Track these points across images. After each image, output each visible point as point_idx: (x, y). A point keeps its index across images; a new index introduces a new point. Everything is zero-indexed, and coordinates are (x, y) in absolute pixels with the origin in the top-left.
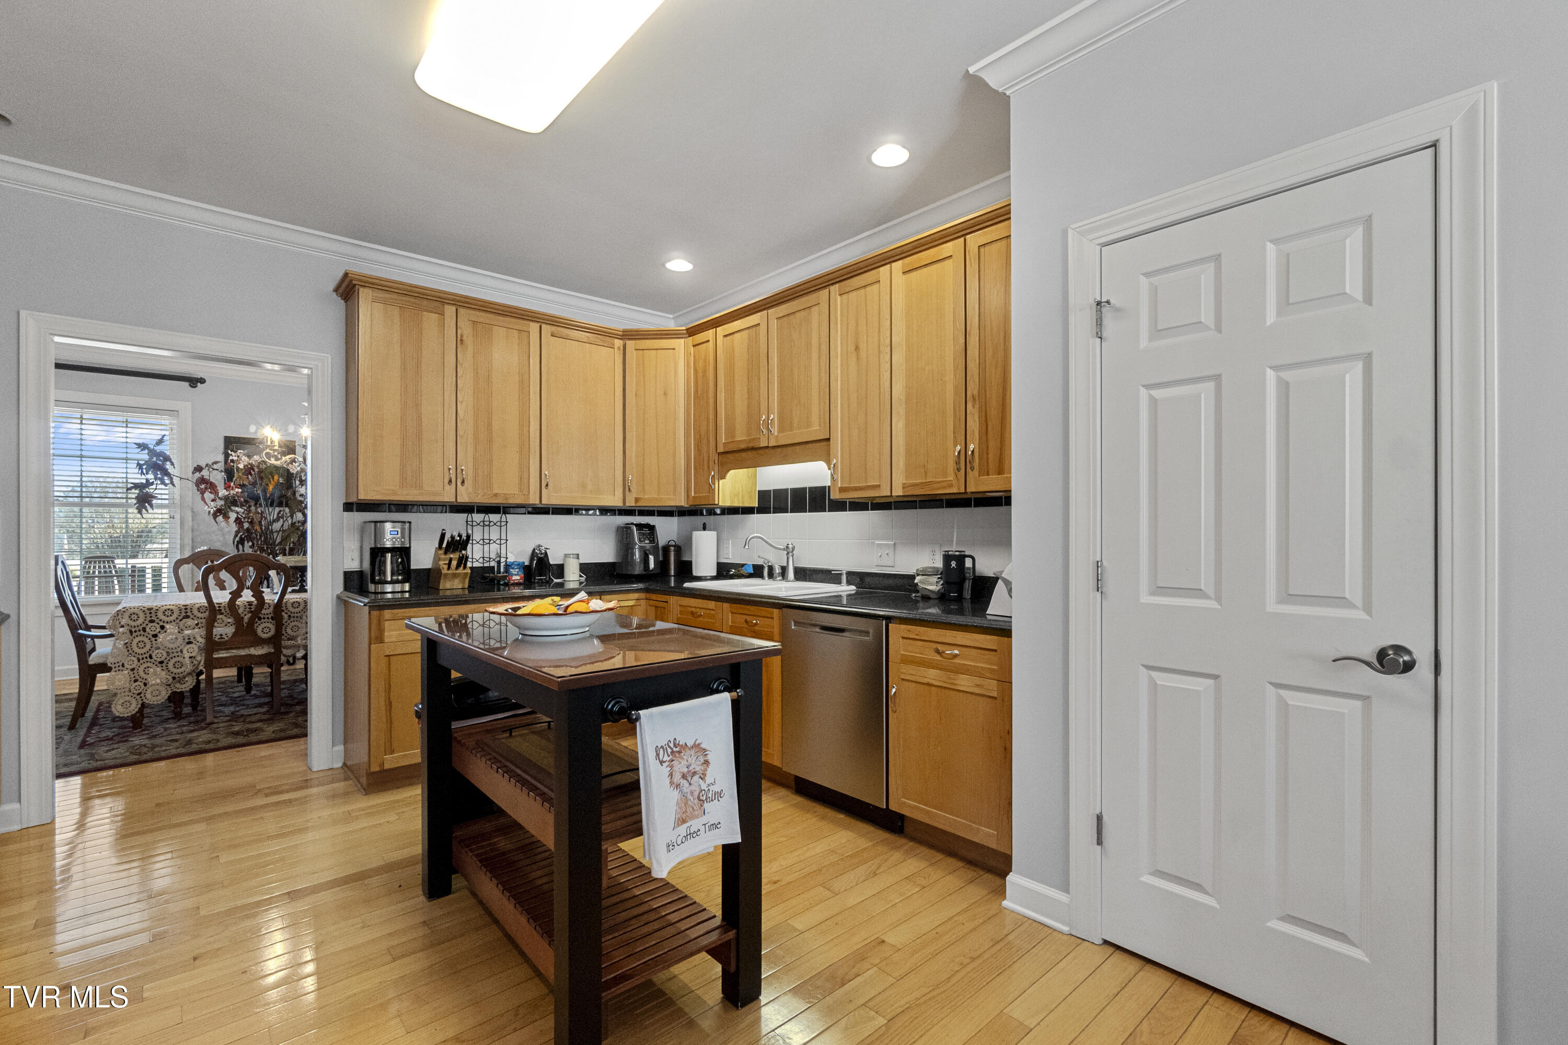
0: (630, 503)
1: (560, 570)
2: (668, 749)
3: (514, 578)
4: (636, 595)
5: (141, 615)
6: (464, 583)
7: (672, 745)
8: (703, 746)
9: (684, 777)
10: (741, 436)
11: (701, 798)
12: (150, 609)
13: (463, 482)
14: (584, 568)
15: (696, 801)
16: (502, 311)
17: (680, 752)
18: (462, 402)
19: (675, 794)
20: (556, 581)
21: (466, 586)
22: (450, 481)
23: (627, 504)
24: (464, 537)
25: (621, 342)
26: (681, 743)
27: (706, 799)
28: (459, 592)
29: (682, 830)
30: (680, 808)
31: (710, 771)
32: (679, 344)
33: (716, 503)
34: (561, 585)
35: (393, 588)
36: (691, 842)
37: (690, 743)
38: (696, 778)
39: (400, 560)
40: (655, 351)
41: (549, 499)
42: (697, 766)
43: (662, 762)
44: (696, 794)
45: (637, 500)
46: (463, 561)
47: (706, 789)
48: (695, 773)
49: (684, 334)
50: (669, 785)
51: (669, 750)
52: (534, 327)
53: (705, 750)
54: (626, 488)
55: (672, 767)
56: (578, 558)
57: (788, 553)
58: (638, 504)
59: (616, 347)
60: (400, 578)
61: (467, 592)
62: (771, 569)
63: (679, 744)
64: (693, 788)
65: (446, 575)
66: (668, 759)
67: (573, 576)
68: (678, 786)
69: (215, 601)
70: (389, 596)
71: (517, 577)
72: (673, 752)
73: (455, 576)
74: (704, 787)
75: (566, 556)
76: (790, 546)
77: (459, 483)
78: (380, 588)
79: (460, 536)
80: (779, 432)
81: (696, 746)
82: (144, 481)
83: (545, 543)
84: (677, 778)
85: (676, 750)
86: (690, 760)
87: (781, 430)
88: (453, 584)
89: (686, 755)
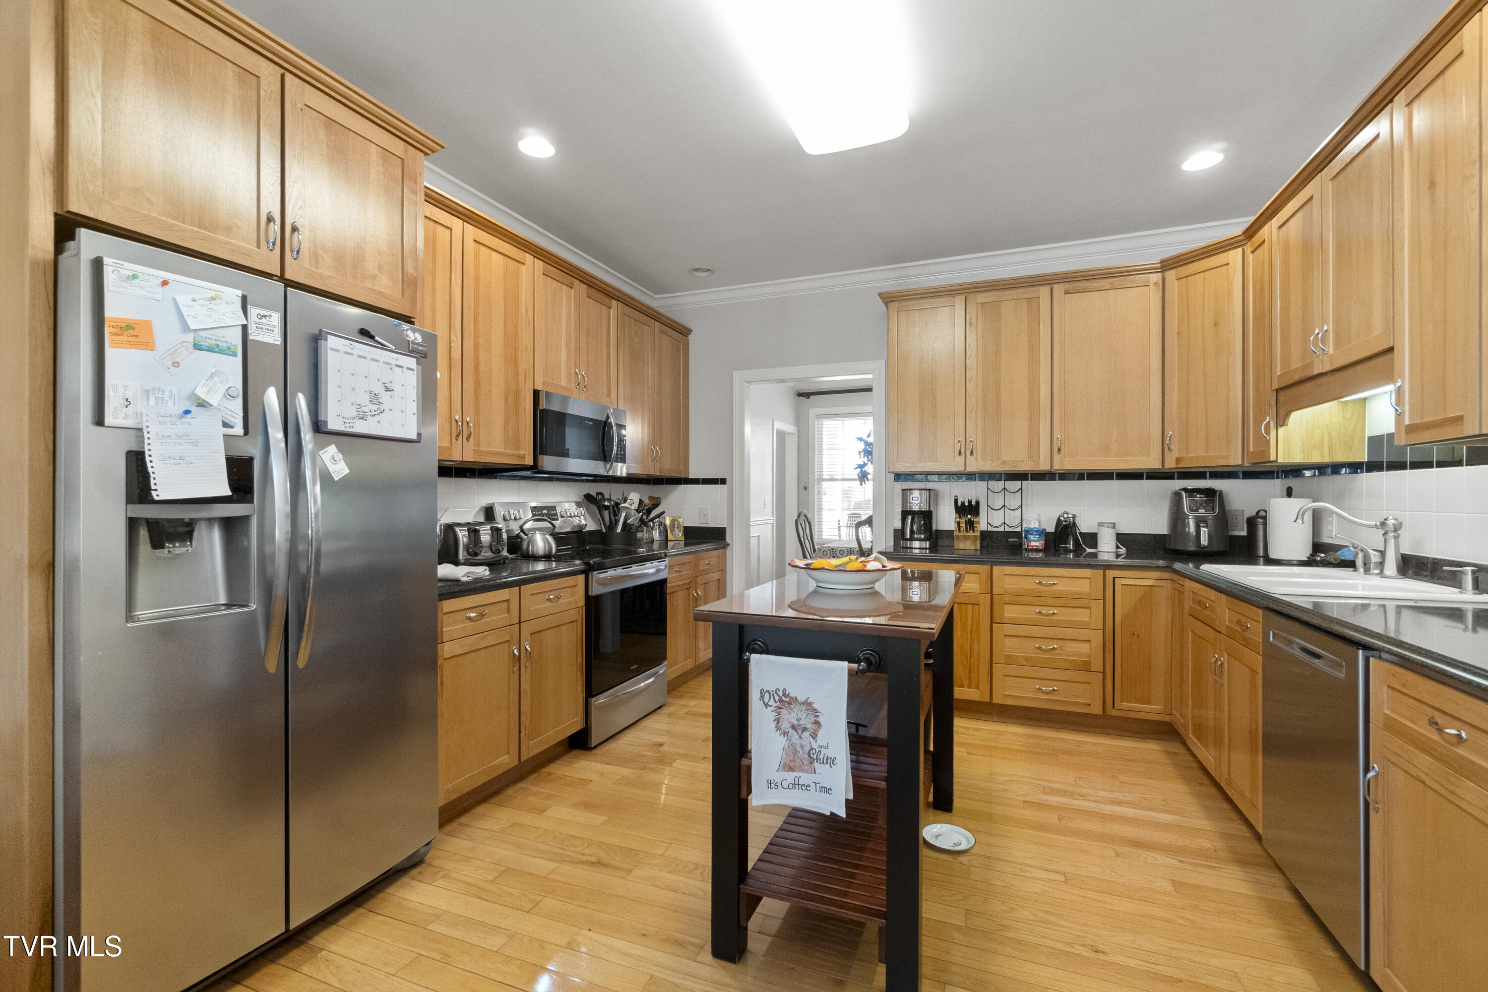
0: (1170, 464)
1: (1092, 539)
2: (775, 695)
3: (1033, 544)
4: (1157, 574)
5: (828, 552)
6: (975, 545)
7: (781, 694)
8: (814, 706)
9: (793, 727)
10: (1296, 363)
11: (812, 755)
12: (833, 549)
13: (972, 453)
14: (1122, 538)
15: (806, 756)
16: (1011, 284)
17: (789, 703)
18: (970, 380)
19: (782, 741)
20: (1089, 550)
21: (978, 548)
22: (960, 453)
23: (1167, 466)
24: (974, 503)
25: (1160, 275)
26: (790, 695)
27: (817, 759)
28: (972, 552)
29: (790, 776)
30: (788, 755)
31: (821, 733)
32: (1235, 255)
33: (1273, 458)
34: (1095, 555)
35: (920, 544)
36: (797, 792)
37: (801, 698)
38: (806, 734)
39: (922, 522)
40: (1202, 274)
41: (1062, 464)
42: (807, 722)
43: (766, 705)
44: (807, 749)
45: (1178, 460)
46: (971, 525)
47: (818, 750)
48: (805, 729)
49: (1243, 240)
50: (775, 729)
51: (777, 698)
52: (1044, 291)
53: (816, 711)
54: (1165, 447)
55: (779, 713)
56: (1114, 527)
57: (1385, 534)
58: (1180, 466)
59: (1151, 284)
60: (922, 536)
61: (978, 553)
62: (1367, 558)
63: (788, 695)
64: (803, 743)
65: (958, 536)
66: (775, 705)
67: (1107, 547)
68: (785, 734)
69: (863, 546)
70: (917, 551)
71: (1036, 542)
72: (781, 700)
73: (966, 538)
74: (815, 746)
75: (1100, 524)
76: (1391, 522)
77: (968, 454)
78: (908, 544)
79: (970, 502)
80: (1335, 349)
81: (807, 704)
82: (863, 463)
83: (1072, 510)
84: (785, 726)
85: (786, 701)
86: (800, 714)
87: (1337, 344)
88: (968, 545)
89: (796, 709)
